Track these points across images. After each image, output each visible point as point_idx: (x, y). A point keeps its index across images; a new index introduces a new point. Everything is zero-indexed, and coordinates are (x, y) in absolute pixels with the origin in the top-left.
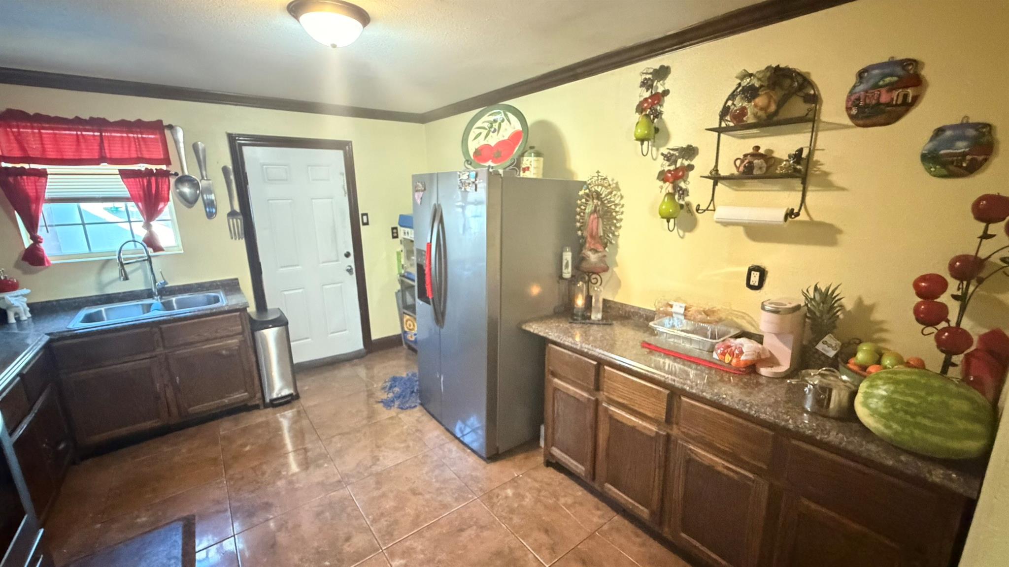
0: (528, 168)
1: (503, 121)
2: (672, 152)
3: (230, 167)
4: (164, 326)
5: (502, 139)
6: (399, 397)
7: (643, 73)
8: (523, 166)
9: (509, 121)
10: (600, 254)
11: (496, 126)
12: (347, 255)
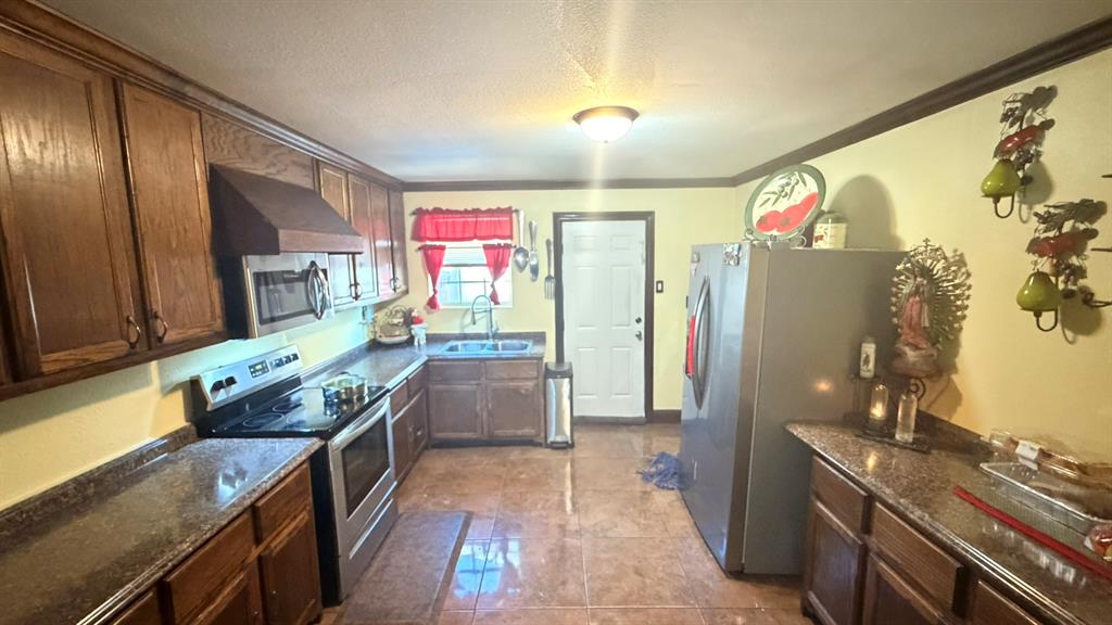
0: (821, 237)
1: (797, 183)
2: (1052, 210)
3: (552, 240)
4: (488, 362)
5: (793, 203)
6: (660, 474)
7: (1006, 102)
8: (816, 235)
9: (804, 183)
10: (923, 352)
11: (788, 189)
12: (638, 321)
